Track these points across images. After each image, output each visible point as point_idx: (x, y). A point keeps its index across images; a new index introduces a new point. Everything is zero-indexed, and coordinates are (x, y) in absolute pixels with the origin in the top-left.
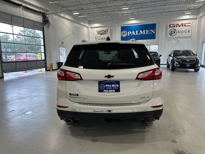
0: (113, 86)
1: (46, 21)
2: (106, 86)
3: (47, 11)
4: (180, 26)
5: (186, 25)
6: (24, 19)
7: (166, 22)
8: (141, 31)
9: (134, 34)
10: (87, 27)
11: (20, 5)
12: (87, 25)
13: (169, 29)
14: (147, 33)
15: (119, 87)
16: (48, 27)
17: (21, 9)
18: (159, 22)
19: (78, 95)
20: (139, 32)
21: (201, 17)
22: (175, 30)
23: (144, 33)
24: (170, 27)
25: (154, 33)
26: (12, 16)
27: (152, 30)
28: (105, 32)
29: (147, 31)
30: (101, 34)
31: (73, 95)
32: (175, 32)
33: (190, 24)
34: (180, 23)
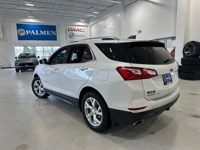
4: (76, 31)
5: (81, 30)
7: (64, 25)
8: (41, 31)
9: (34, 34)
13: (68, 32)
14: (48, 34)
18: (58, 25)
19: (155, 91)
20: (39, 32)
21: (91, 26)
22: (73, 34)
23: (45, 34)
24: (69, 30)
25: (55, 34)
27: (52, 32)
29: (48, 32)
31: (151, 92)
32: (73, 36)
33: (83, 30)
34: (77, 28)
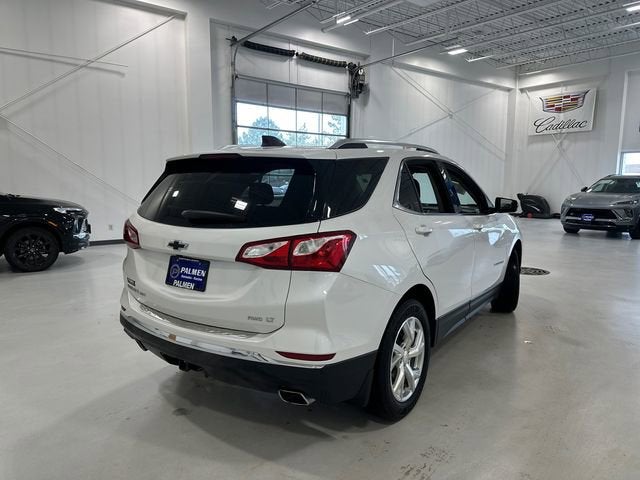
0: (194, 272)
1: (358, 88)
2: (183, 269)
3: (365, 57)
6: (297, 87)
10: (509, 90)
11: (290, 54)
12: (508, 84)
15: (205, 279)
16: (365, 103)
17: (293, 63)
19: (134, 284)
26: (268, 83)
28: (574, 101)
30: (559, 110)
